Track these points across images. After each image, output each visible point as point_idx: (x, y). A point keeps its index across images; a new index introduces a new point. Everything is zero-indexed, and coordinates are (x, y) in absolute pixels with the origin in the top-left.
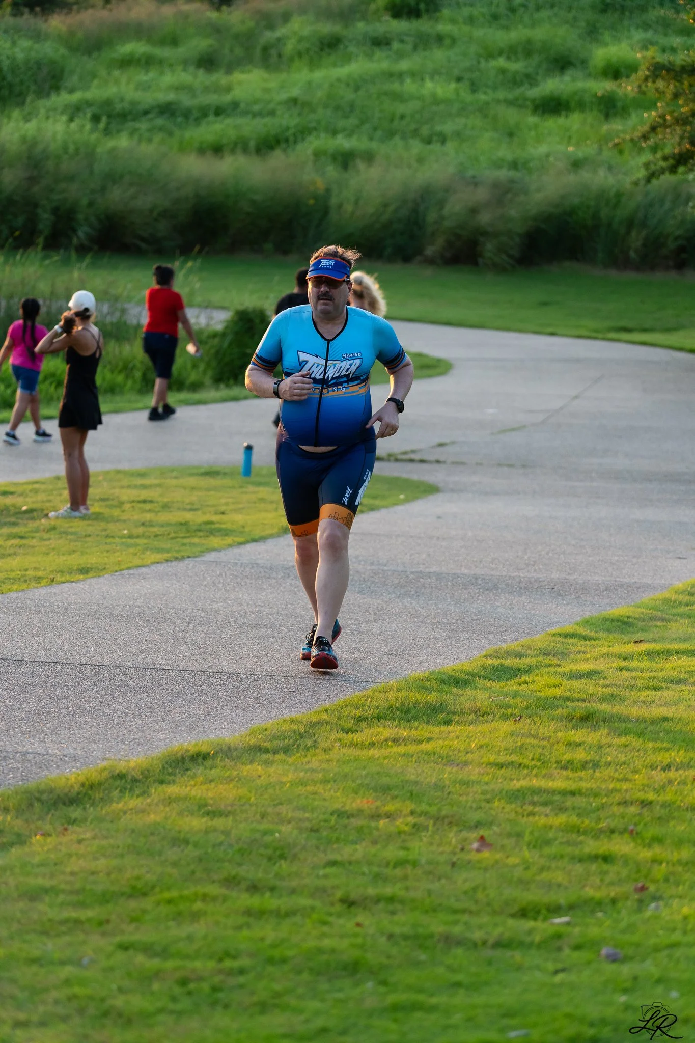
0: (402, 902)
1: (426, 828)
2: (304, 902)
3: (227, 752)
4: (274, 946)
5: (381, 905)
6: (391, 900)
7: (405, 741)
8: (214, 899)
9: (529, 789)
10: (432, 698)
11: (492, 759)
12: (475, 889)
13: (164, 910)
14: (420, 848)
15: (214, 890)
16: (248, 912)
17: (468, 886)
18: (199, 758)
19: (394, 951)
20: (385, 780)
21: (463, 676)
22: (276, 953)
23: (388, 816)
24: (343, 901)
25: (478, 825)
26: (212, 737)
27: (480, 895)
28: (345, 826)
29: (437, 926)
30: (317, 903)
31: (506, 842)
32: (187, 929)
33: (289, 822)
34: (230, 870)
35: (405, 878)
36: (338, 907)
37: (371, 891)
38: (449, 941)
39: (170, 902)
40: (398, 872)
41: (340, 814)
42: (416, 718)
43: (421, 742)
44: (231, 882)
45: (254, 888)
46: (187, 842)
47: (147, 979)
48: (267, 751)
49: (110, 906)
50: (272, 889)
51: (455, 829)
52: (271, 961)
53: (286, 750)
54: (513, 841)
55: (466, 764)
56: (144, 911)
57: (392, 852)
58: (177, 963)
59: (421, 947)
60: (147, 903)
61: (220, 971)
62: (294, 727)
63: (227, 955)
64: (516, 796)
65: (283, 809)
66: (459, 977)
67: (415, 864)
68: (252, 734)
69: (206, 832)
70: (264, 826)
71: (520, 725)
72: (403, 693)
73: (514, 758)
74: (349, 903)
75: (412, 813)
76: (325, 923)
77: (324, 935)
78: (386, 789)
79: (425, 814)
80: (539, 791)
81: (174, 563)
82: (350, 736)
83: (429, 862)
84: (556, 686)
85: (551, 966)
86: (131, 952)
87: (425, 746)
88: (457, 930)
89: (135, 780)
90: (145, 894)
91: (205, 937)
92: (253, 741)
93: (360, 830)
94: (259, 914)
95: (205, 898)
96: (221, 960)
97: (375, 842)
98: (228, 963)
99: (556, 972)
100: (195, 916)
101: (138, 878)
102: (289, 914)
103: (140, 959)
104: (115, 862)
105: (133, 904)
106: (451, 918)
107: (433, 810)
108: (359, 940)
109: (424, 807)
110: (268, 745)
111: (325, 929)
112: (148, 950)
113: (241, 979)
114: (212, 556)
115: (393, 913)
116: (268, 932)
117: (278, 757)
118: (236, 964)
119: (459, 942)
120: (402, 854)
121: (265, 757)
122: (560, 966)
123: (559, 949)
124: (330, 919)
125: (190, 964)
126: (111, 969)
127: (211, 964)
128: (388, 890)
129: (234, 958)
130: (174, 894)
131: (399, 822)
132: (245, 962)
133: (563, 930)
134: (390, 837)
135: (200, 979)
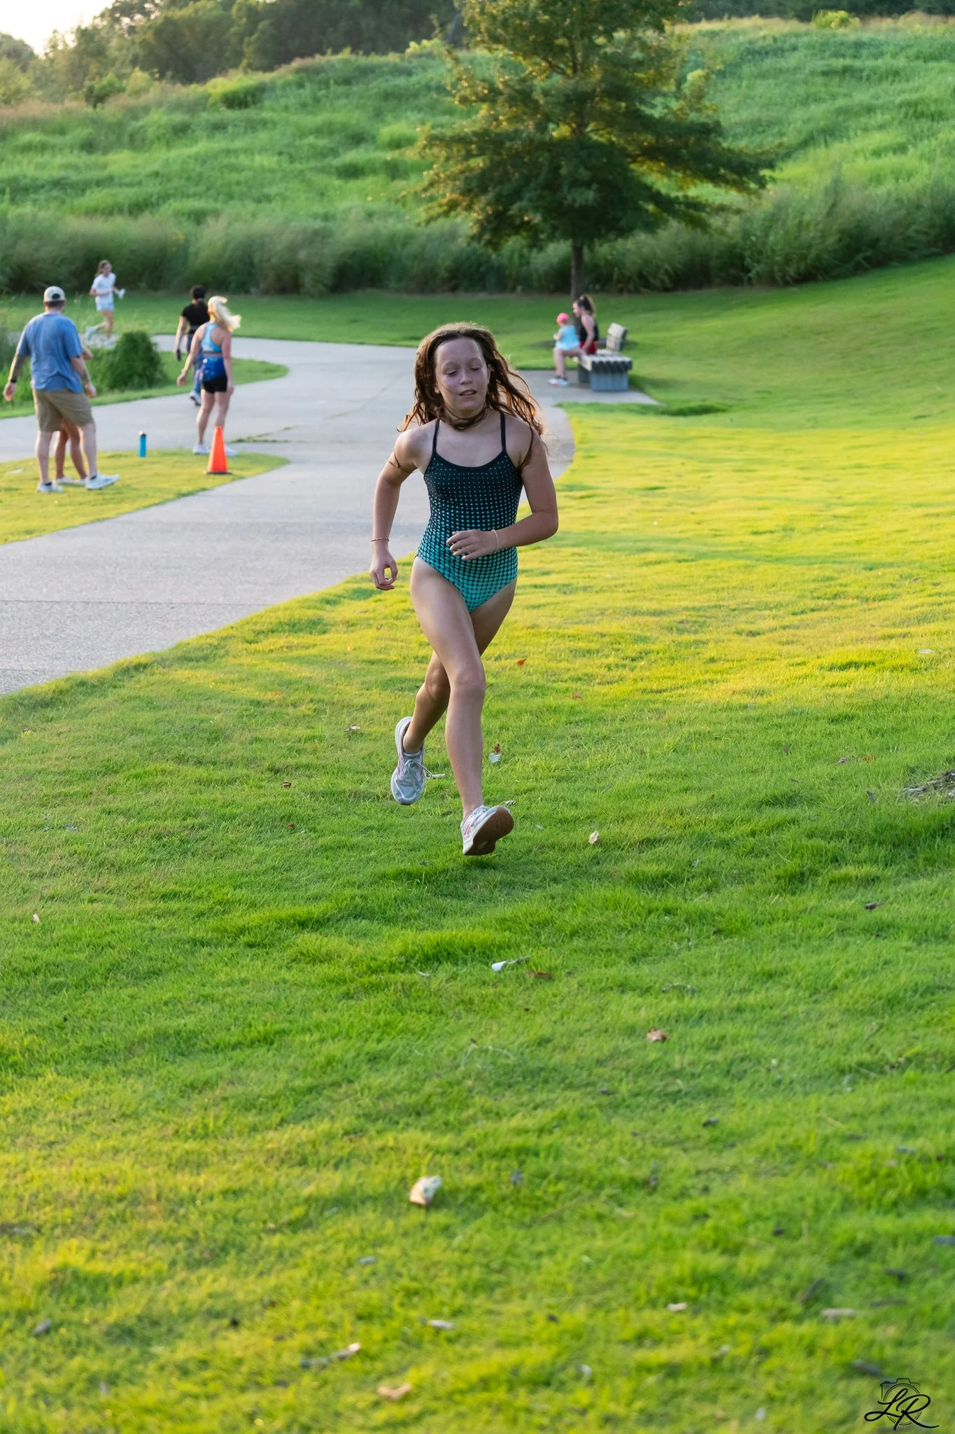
0: (316, 768)
1: (324, 711)
2: (240, 771)
3: (162, 662)
4: (225, 805)
5: (300, 771)
6: (307, 767)
7: (297, 647)
8: (171, 773)
9: (397, 678)
10: (310, 613)
11: (365, 656)
12: (370, 755)
13: (134, 783)
14: (321, 728)
15: (170, 766)
16: (199, 782)
17: (363, 753)
18: (140, 667)
19: (317, 805)
20: (287, 677)
21: (332, 598)
22: (227, 811)
23: (294, 705)
24: (270, 770)
25: (363, 707)
26: (147, 651)
27: (375, 760)
28: (262, 713)
29: (346, 785)
30: (252, 772)
31: (386, 719)
32: (154, 796)
33: (219, 712)
34: (178, 750)
35: (315, 751)
36: (268, 774)
37: (290, 761)
38: (357, 796)
39: (136, 776)
40: (308, 745)
41: (258, 703)
42: (301, 630)
43: (308, 648)
44: (181, 759)
45: (199, 762)
46: (142, 731)
47: (129, 837)
48: (191, 660)
49: (91, 783)
50: (214, 764)
51: (345, 710)
52: (223, 817)
53: (206, 658)
54: (392, 717)
55: (345, 662)
56: (117, 785)
57: (301, 731)
58: (151, 822)
59: (336, 801)
60: (119, 778)
61: (186, 827)
62: (209, 641)
63: (188, 815)
64: (387, 684)
65: (213, 702)
66: (371, 823)
67: (321, 739)
68: (177, 647)
69: (156, 723)
70: (202, 716)
71: (381, 631)
72: (288, 612)
73: (382, 656)
74: (275, 771)
75: (312, 701)
76: (260, 787)
77: (260, 796)
78: (289, 684)
79: (320, 701)
80: (402, 681)
81: (98, 524)
82: (253, 646)
83: (332, 737)
84: (404, 601)
85: (439, 811)
86: (114, 816)
87: (313, 651)
88: (362, 787)
89: (94, 686)
90: (116, 772)
91: (169, 802)
92: (180, 653)
93: (274, 715)
94: (206, 783)
95: (163, 772)
96: (184, 819)
97: (286, 724)
98: (189, 821)
99: (444, 815)
100: (158, 786)
101: (109, 760)
102: (232, 781)
103: (121, 819)
104: (90, 748)
105: (108, 780)
106: (356, 778)
107: (326, 697)
108: (289, 798)
109: (321, 696)
110: (193, 655)
111: (262, 791)
112: (126, 813)
113: (203, 833)
114: (125, 518)
115: (310, 777)
116: (217, 794)
117: (202, 663)
118: (196, 821)
119: (365, 797)
120: (309, 732)
121: (191, 664)
122: (445, 810)
123: (443, 797)
124: (263, 784)
125: (161, 824)
126: (101, 830)
127: (178, 822)
128: (304, 760)
129: (196, 816)
130: (139, 770)
131: (303, 708)
132: (204, 819)
133: (444, 782)
134: (297, 720)
135: (171, 834)
